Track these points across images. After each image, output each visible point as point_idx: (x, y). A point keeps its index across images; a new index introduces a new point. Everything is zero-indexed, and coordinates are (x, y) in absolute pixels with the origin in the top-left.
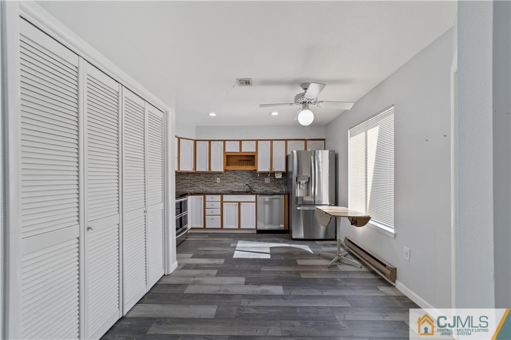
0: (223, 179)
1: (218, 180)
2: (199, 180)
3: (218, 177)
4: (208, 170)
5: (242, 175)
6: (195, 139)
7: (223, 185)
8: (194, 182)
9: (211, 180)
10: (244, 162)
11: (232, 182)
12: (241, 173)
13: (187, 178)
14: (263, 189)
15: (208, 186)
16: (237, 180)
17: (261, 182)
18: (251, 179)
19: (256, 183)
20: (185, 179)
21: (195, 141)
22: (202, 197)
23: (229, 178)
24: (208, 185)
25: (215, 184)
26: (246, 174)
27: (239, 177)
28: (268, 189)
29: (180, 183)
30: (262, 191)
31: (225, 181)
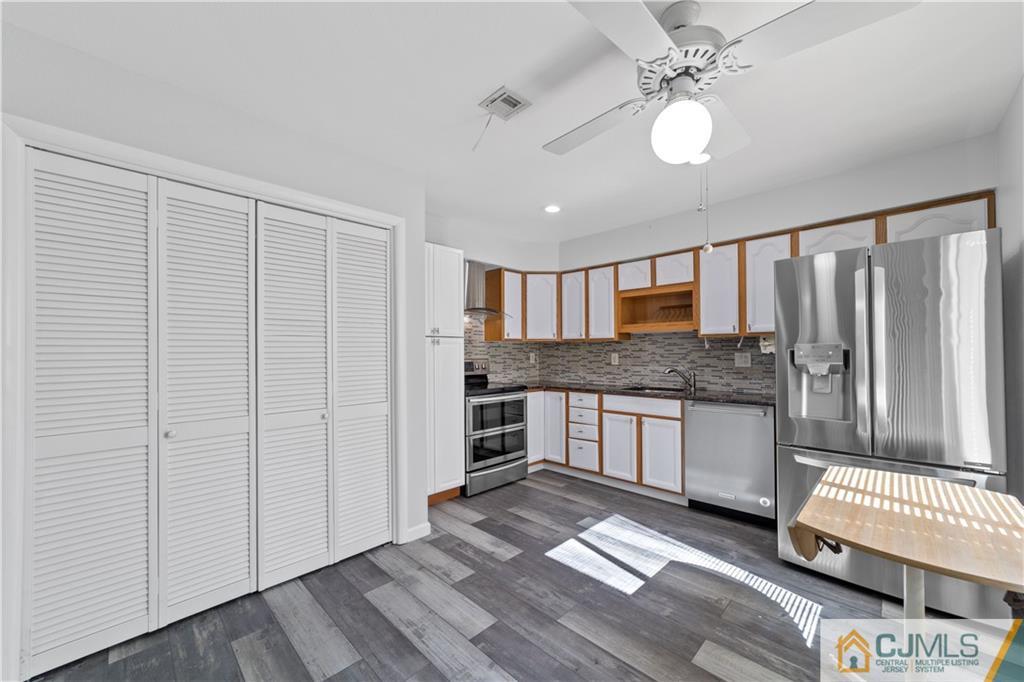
0: (625, 357)
1: (615, 358)
2: (576, 359)
3: (614, 351)
4: (584, 337)
5: (669, 344)
6: (558, 270)
7: (626, 371)
8: (569, 362)
9: (600, 359)
10: (672, 312)
11: (644, 364)
12: (667, 341)
13: (556, 353)
14: (729, 385)
15: (594, 373)
16: (658, 358)
17: (724, 364)
18: (694, 356)
19: (708, 366)
20: (552, 356)
21: (560, 275)
22: (563, 395)
23: (637, 354)
24: (595, 370)
25: (608, 369)
26: (679, 341)
27: (662, 351)
28: (744, 384)
29: (546, 365)
30: (725, 389)
31: (629, 361)
